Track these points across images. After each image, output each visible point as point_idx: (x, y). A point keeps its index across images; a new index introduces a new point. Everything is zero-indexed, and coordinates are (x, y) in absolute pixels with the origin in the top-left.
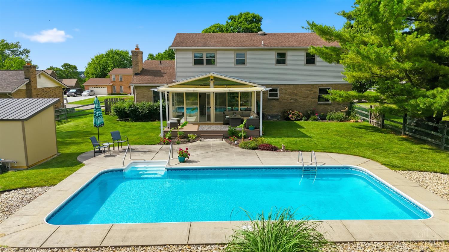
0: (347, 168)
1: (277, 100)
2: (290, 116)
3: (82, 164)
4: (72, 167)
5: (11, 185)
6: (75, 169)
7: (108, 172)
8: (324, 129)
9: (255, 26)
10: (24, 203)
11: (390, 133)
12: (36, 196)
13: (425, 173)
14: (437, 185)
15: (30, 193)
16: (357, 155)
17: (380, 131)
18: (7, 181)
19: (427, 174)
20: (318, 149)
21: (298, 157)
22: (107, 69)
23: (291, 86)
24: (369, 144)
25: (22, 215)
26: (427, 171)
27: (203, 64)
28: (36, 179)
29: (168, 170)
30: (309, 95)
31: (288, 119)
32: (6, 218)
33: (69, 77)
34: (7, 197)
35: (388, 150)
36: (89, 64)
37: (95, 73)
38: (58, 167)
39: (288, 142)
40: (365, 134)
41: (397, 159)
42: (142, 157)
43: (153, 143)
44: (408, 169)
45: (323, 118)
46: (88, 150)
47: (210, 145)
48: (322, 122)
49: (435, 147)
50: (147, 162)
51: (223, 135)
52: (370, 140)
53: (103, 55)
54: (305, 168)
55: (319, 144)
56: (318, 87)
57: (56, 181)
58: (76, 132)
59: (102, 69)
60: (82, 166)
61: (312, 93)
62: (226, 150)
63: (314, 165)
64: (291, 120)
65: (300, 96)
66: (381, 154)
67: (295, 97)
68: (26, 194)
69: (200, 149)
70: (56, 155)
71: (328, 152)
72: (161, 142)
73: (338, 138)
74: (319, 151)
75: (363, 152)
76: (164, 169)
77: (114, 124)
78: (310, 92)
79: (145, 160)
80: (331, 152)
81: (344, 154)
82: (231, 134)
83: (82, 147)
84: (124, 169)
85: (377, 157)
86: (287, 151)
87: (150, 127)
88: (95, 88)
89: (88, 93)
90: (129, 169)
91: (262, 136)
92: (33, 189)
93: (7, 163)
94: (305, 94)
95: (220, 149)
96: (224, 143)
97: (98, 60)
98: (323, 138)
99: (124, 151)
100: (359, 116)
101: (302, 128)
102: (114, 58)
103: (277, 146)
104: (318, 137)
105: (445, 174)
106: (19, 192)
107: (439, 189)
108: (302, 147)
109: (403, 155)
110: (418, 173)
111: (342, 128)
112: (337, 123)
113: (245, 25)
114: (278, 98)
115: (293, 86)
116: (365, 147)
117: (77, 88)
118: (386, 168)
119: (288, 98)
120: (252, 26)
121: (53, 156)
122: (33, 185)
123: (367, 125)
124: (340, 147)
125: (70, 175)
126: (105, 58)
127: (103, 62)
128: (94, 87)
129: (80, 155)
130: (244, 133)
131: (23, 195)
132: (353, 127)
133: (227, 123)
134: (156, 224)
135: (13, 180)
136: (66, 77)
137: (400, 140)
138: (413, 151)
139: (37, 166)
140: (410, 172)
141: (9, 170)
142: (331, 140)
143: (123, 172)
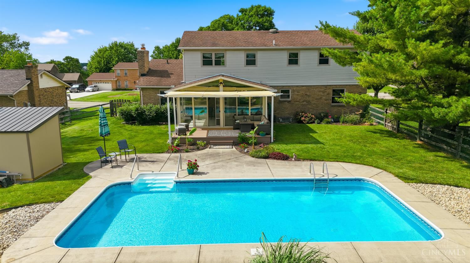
0: (360, 180)
1: (289, 102)
2: (303, 119)
3: (89, 176)
4: (78, 179)
5: (18, 201)
6: (82, 181)
7: (115, 185)
8: (337, 134)
9: (267, 20)
10: (32, 223)
11: (405, 139)
12: (44, 214)
13: (438, 186)
14: (450, 200)
15: (38, 211)
16: (370, 165)
17: (395, 135)
18: (13, 196)
19: (441, 188)
20: (330, 158)
21: (309, 167)
22: (111, 63)
23: (303, 87)
24: (383, 151)
25: (30, 237)
26: (440, 184)
27: (212, 65)
28: (43, 194)
29: (177, 182)
30: (322, 97)
31: (301, 122)
32: (15, 239)
33: (71, 71)
34: (14, 216)
35: (401, 159)
36: (92, 58)
37: (99, 67)
38: (64, 180)
39: (300, 149)
40: (379, 139)
41: (411, 170)
42: (150, 167)
43: (161, 151)
44: (421, 182)
45: (337, 121)
46: (95, 159)
47: (220, 153)
48: (336, 126)
49: (450, 155)
50: (155, 174)
51: (232, 141)
52: (384, 147)
53: (106, 48)
54: (317, 180)
55: (331, 152)
56: (331, 88)
57: (63, 196)
58: (81, 138)
59: (106, 62)
60: (89, 178)
61: (326, 94)
62: (237, 159)
63: (326, 177)
64: (303, 123)
65: (312, 98)
66: (395, 163)
67: (308, 99)
68: (33, 212)
69: (210, 158)
70: (61, 165)
71: (341, 162)
72: (169, 150)
73: (351, 144)
74: (331, 160)
75: (377, 162)
76: (173, 182)
77: (120, 128)
78: (323, 93)
79: (153, 172)
80: (344, 162)
81: (357, 164)
82: (241, 141)
83: (88, 156)
84: (132, 182)
85: (391, 168)
86: (298, 160)
87: (158, 131)
88: (99, 83)
89: (91, 88)
90: (138, 182)
91: (273, 143)
92: (40, 206)
93: (12, 175)
94: (318, 96)
95: (229, 158)
96: (234, 151)
97: (102, 54)
98: (336, 145)
99: (132, 160)
100: (374, 119)
101: (314, 132)
102: (118, 51)
103: (288, 155)
104: (331, 143)
105: (459, 187)
106: (26, 210)
107: (452, 205)
108: (314, 155)
109: (418, 165)
110: (432, 186)
111: (356, 132)
112: (351, 126)
113: (255, 19)
114: (290, 99)
115: (305, 87)
116: (379, 156)
117: (80, 83)
118: (400, 180)
119: (300, 99)
120: (263, 20)
121: (59, 166)
122: (40, 201)
123: (382, 129)
124: (353, 156)
125: (77, 189)
126: (109, 51)
127: (107, 55)
128: (97, 82)
129: (87, 166)
130: (254, 140)
131: (30, 213)
132: (368, 131)
133: (237, 127)
134: (166, 247)
135: (20, 195)
136: (68, 71)
137: (415, 147)
138: (428, 161)
139: (42, 178)
140: (424, 184)
141: (14, 182)
142: (344, 147)
143: (131, 185)
